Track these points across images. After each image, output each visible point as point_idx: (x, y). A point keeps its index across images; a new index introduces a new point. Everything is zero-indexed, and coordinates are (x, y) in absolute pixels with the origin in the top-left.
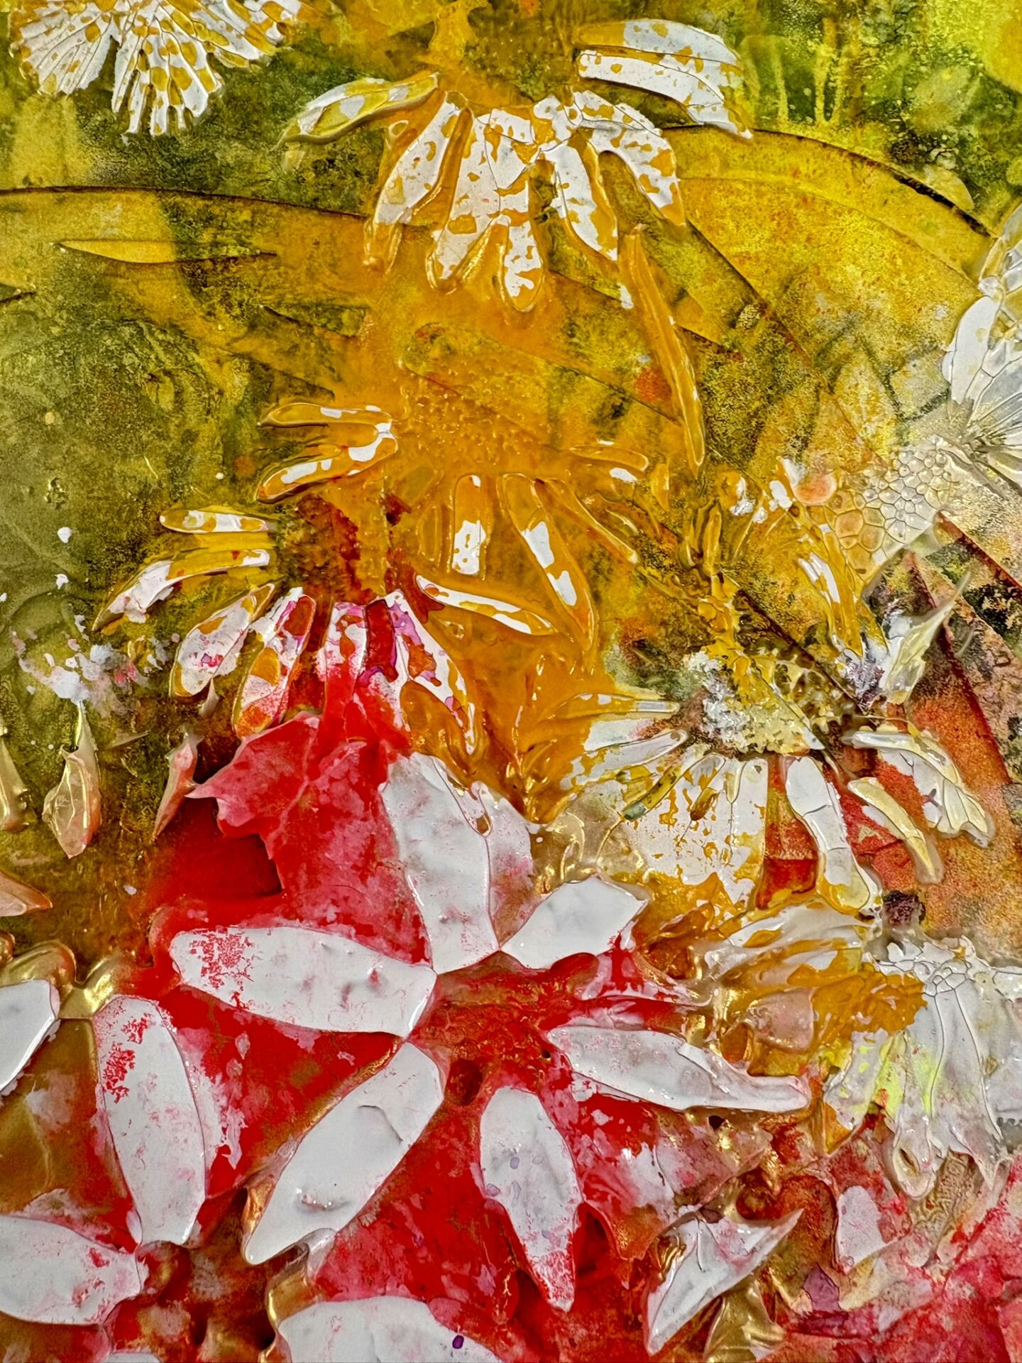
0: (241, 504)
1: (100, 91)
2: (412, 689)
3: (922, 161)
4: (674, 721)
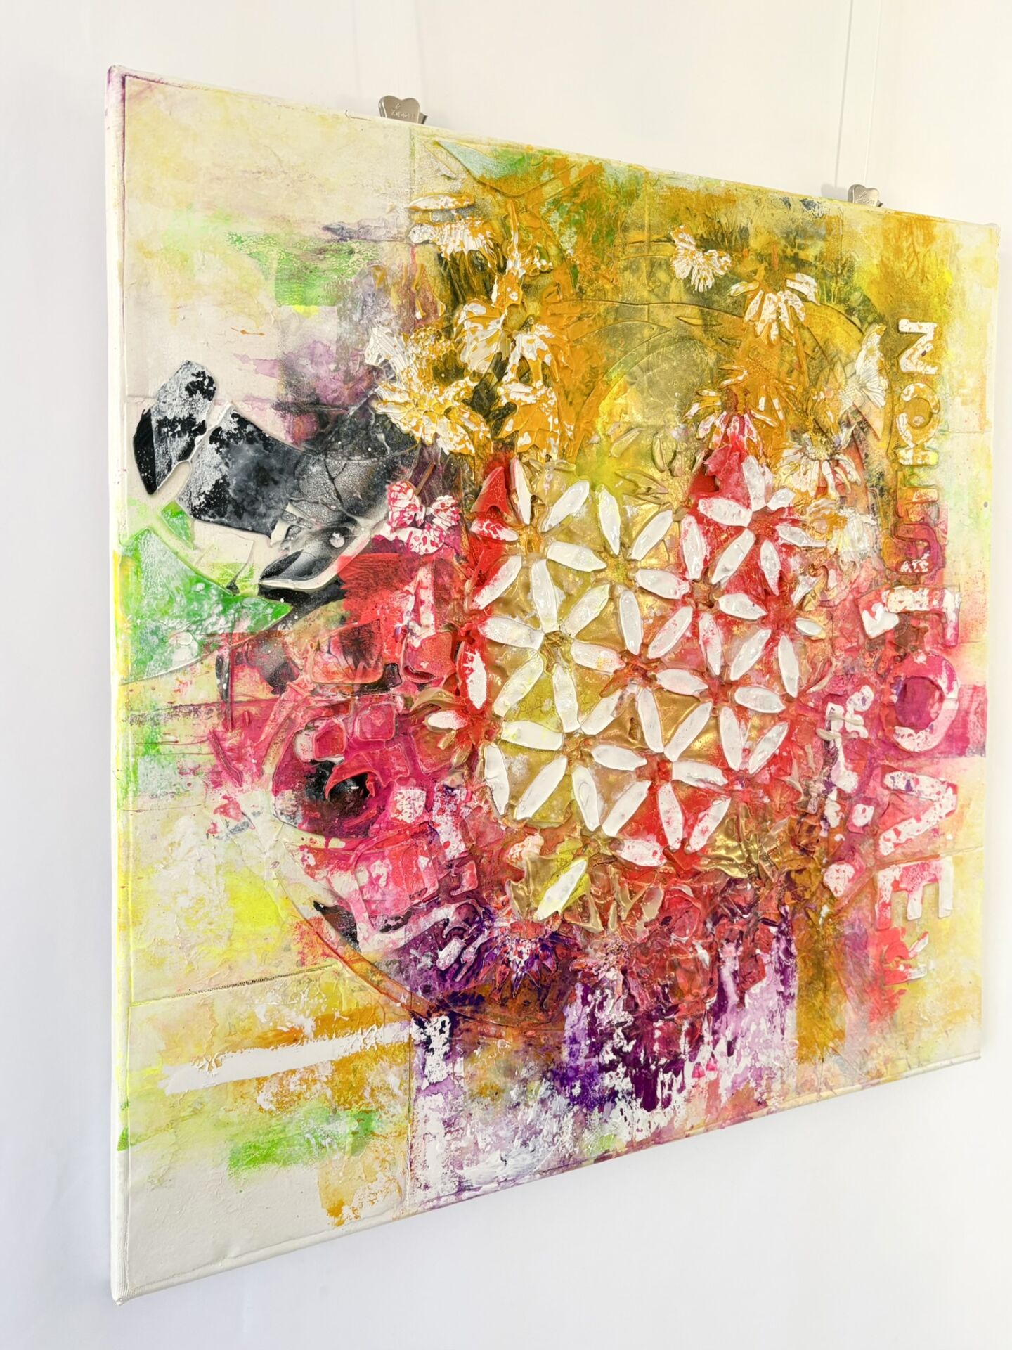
0: (714, 389)
1: (688, 279)
2: (749, 440)
3: (852, 314)
4: (801, 450)
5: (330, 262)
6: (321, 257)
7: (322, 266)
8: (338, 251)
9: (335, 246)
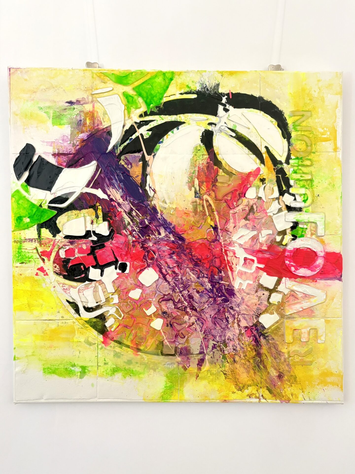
5: (68, 112)
6: (65, 111)
7: (65, 114)
8: (70, 109)
9: (69, 107)
